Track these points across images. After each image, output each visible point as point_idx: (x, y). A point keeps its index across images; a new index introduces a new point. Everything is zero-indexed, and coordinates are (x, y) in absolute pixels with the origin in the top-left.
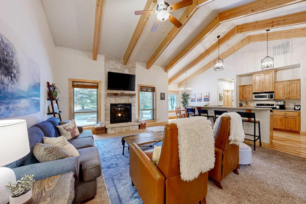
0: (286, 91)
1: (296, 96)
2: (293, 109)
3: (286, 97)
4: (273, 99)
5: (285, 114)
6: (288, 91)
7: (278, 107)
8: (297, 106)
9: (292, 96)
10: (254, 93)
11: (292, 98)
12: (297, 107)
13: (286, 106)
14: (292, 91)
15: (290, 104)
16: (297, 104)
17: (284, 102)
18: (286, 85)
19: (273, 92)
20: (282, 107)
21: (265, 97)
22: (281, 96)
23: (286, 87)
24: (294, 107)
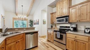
0: (77, 14)
1: (86, 18)
2: (84, 32)
3: (77, 20)
4: (68, 22)
5: (76, 37)
6: (79, 15)
7: (72, 29)
8: (87, 28)
9: (82, 19)
10: (57, 18)
11: (83, 20)
12: (87, 30)
13: (79, 29)
14: (82, 14)
15: (81, 27)
16: (87, 27)
17: (77, 25)
18: (77, 9)
19: (68, 16)
20: (75, 29)
21: (63, 20)
22: (74, 19)
23: (77, 10)
24: (84, 29)
